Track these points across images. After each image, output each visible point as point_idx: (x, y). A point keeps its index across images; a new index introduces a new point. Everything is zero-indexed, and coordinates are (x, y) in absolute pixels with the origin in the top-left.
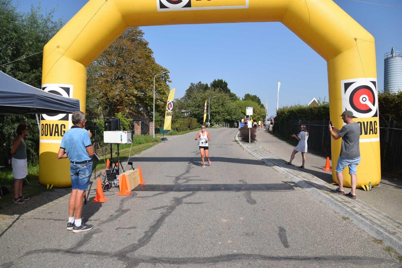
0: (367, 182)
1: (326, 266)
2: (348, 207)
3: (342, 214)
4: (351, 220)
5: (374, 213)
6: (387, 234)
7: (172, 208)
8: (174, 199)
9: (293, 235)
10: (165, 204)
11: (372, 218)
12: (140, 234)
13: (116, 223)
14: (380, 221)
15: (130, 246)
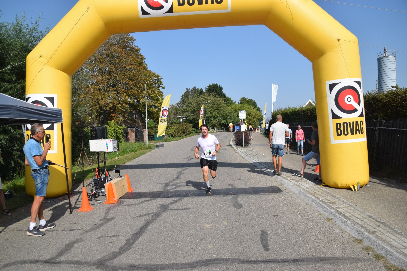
0: (355, 183)
1: (303, 267)
2: (333, 208)
3: (326, 215)
4: (334, 220)
5: (357, 213)
6: (367, 234)
7: (157, 215)
8: (160, 206)
9: (275, 238)
10: (150, 211)
11: (354, 219)
12: (122, 241)
13: (99, 232)
14: (362, 221)
15: (110, 254)
